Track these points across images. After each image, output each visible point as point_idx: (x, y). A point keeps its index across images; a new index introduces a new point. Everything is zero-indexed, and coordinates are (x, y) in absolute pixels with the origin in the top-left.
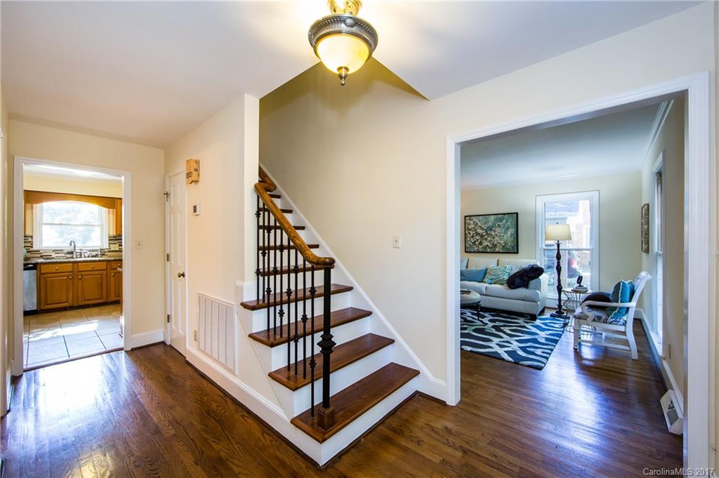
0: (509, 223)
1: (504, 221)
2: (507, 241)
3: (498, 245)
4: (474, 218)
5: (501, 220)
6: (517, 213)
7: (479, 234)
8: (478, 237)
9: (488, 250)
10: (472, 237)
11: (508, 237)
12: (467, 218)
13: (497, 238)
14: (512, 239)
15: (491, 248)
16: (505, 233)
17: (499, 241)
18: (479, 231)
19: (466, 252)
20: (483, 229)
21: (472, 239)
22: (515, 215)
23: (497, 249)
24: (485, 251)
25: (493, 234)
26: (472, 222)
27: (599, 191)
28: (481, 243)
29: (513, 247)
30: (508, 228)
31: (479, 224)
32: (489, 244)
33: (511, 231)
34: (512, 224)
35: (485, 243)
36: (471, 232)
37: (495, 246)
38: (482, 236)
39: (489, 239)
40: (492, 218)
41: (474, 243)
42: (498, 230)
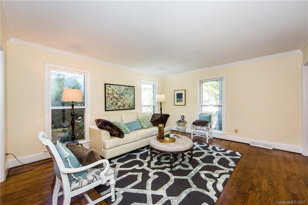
0: (131, 92)
1: (129, 90)
2: (130, 102)
4: (112, 86)
5: (127, 90)
7: (115, 98)
8: (115, 100)
9: (121, 108)
10: (111, 99)
11: (131, 100)
12: (107, 85)
13: (125, 101)
15: (123, 107)
16: (129, 97)
18: (116, 95)
19: (106, 110)
20: (117, 94)
21: (111, 101)
22: (133, 88)
23: (126, 107)
24: (119, 109)
25: (123, 98)
26: (111, 89)
28: (116, 104)
29: (133, 106)
30: (131, 95)
31: (115, 91)
32: (121, 104)
34: (132, 93)
35: (119, 104)
36: (110, 96)
37: (125, 105)
38: (117, 99)
39: (121, 101)
40: (123, 87)
41: (112, 104)
42: (126, 95)
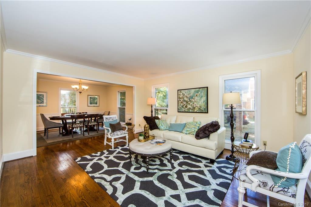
0: (202, 94)
1: (200, 92)
2: (201, 105)
3: (196, 107)
4: (183, 91)
5: (198, 92)
6: (207, 87)
7: (185, 101)
8: (185, 103)
9: (191, 111)
10: (182, 103)
11: (202, 103)
12: (179, 91)
13: (195, 103)
14: (204, 104)
15: (192, 109)
16: (200, 100)
17: (197, 105)
18: (186, 99)
19: (178, 112)
20: (187, 98)
21: (181, 104)
22: (206, 88)
23: (195, 110)
25: (193, 100)
26: (181, 94)
27: (261, 70)
28: (186, 107)
29: (205, 109)
30: (202, 97)
31: (185, 95)
32: (191, 107)
33: (204, 98)
34: (204, 94)
35: (189, 106)
36: (181, 100)
37: (194, 108)
38: (187, 102)
39: (191, 104)
40: (193, 90)
41: (183, 106)
42: (196, 98)
